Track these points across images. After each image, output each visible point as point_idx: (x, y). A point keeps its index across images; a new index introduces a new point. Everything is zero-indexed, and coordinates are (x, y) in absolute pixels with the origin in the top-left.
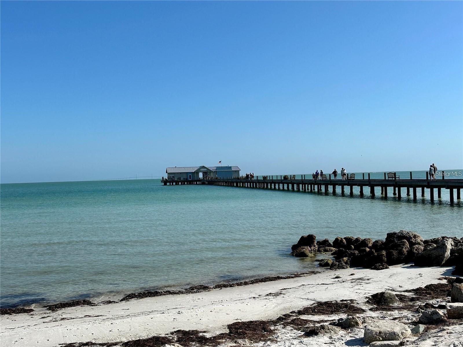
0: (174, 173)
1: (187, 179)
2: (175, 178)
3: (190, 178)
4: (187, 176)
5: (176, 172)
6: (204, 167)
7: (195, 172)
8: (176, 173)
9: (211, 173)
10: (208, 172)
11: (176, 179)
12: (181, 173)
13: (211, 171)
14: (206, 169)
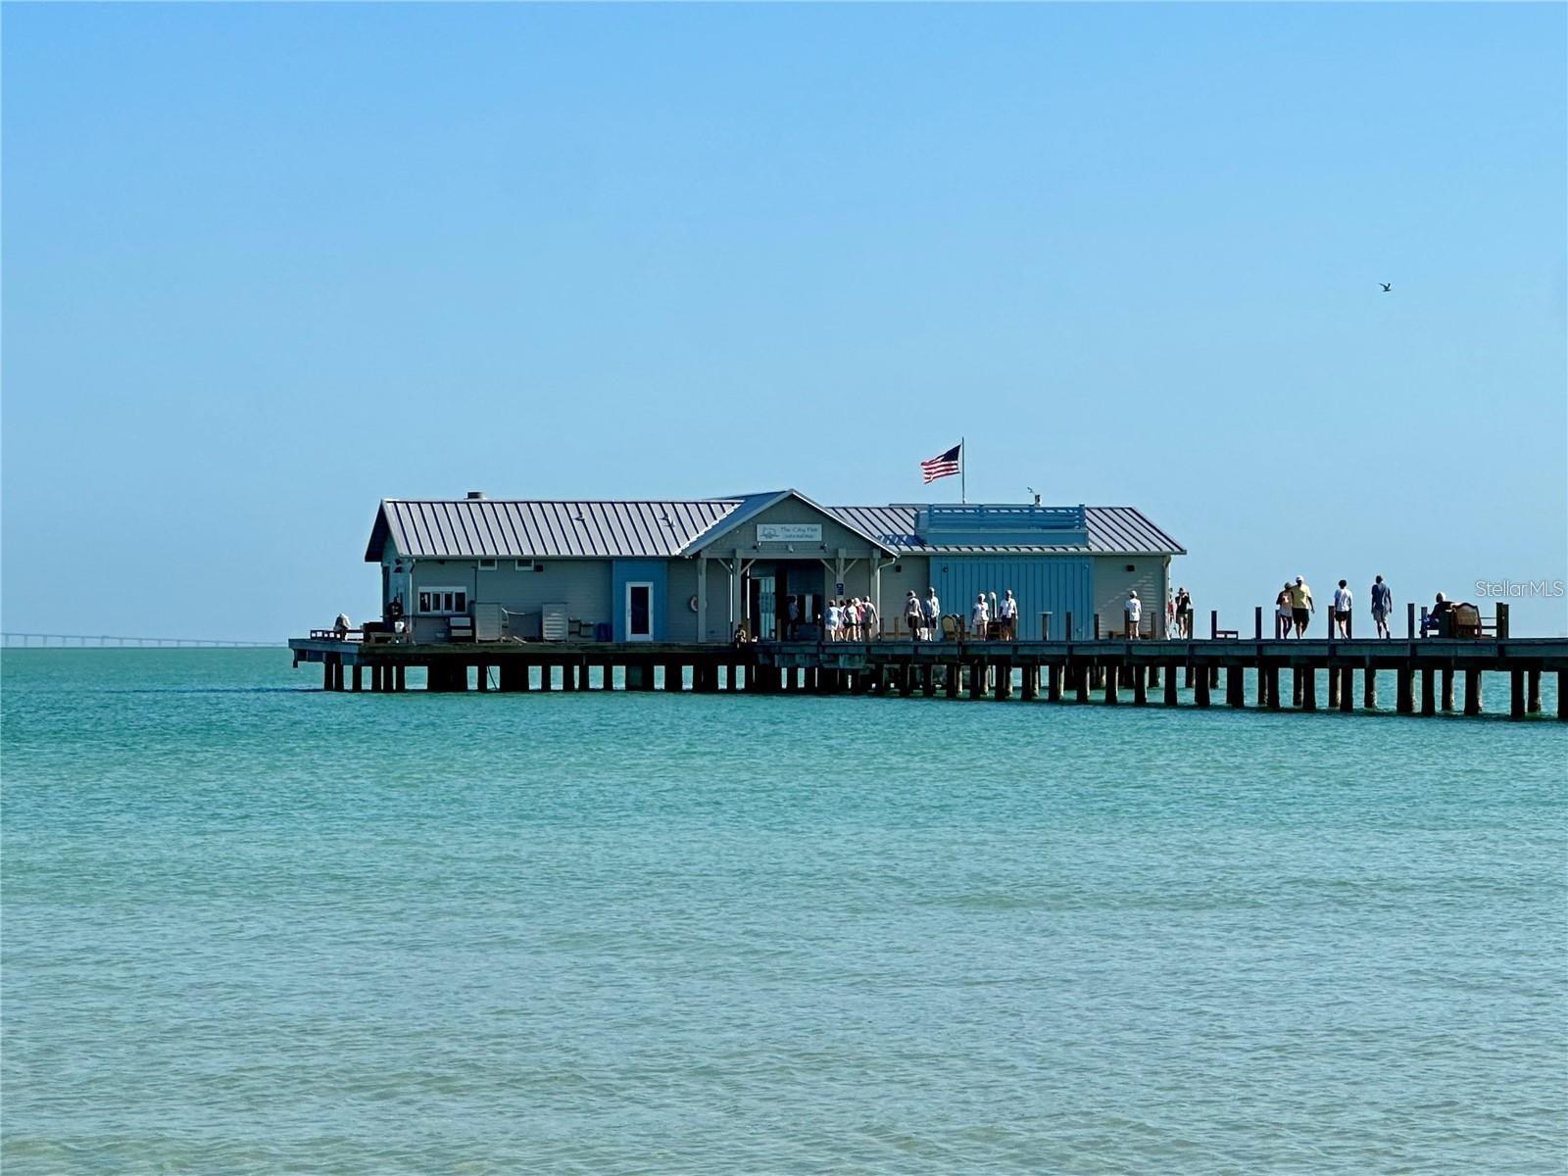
0: (472, 561)
1: (605, 631)
2: (479, 611)
3: (640, 626)
4: (610, 594)
5: (490, 552)
6: (793, 506)
7: (697, 555)
8: (488, 561)
9: (871, 572)
10: (832, 561)
11: (489, 630)
12: (540, 564)
13: (867, 555)
14: (815, 533)
